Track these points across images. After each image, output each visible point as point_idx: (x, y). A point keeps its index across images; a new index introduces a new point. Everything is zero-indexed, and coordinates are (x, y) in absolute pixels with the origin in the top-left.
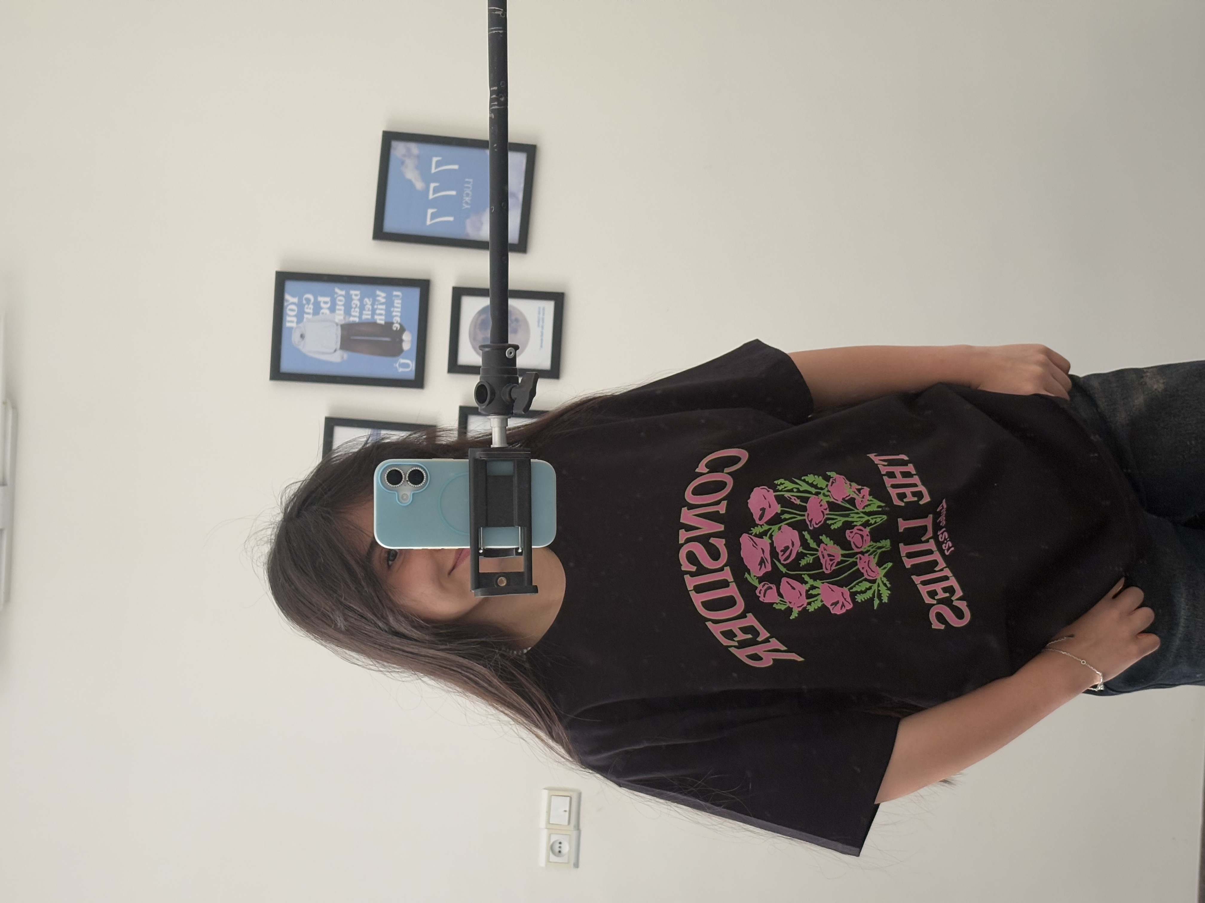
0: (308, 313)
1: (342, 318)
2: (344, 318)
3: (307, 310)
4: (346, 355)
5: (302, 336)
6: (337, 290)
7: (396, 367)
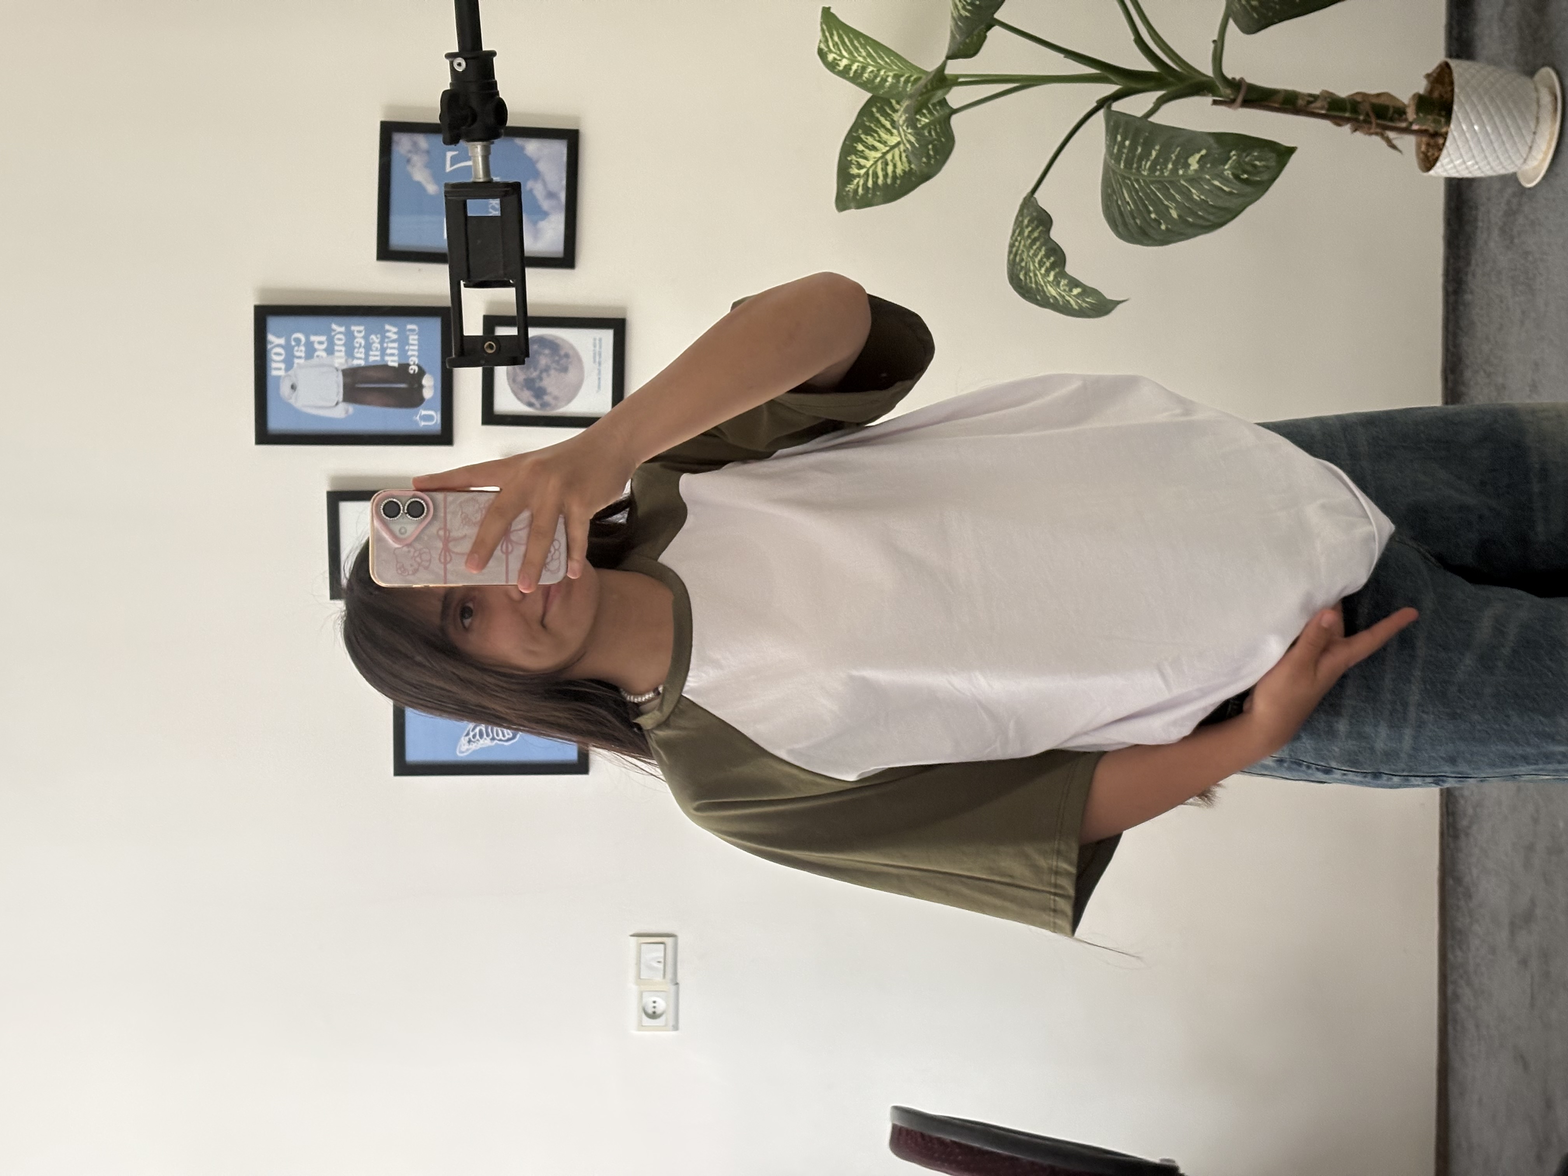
0: (300, 357)
4: (351, 408)
5: (293, 387)
6: (334, 326)
7: (416, 420)
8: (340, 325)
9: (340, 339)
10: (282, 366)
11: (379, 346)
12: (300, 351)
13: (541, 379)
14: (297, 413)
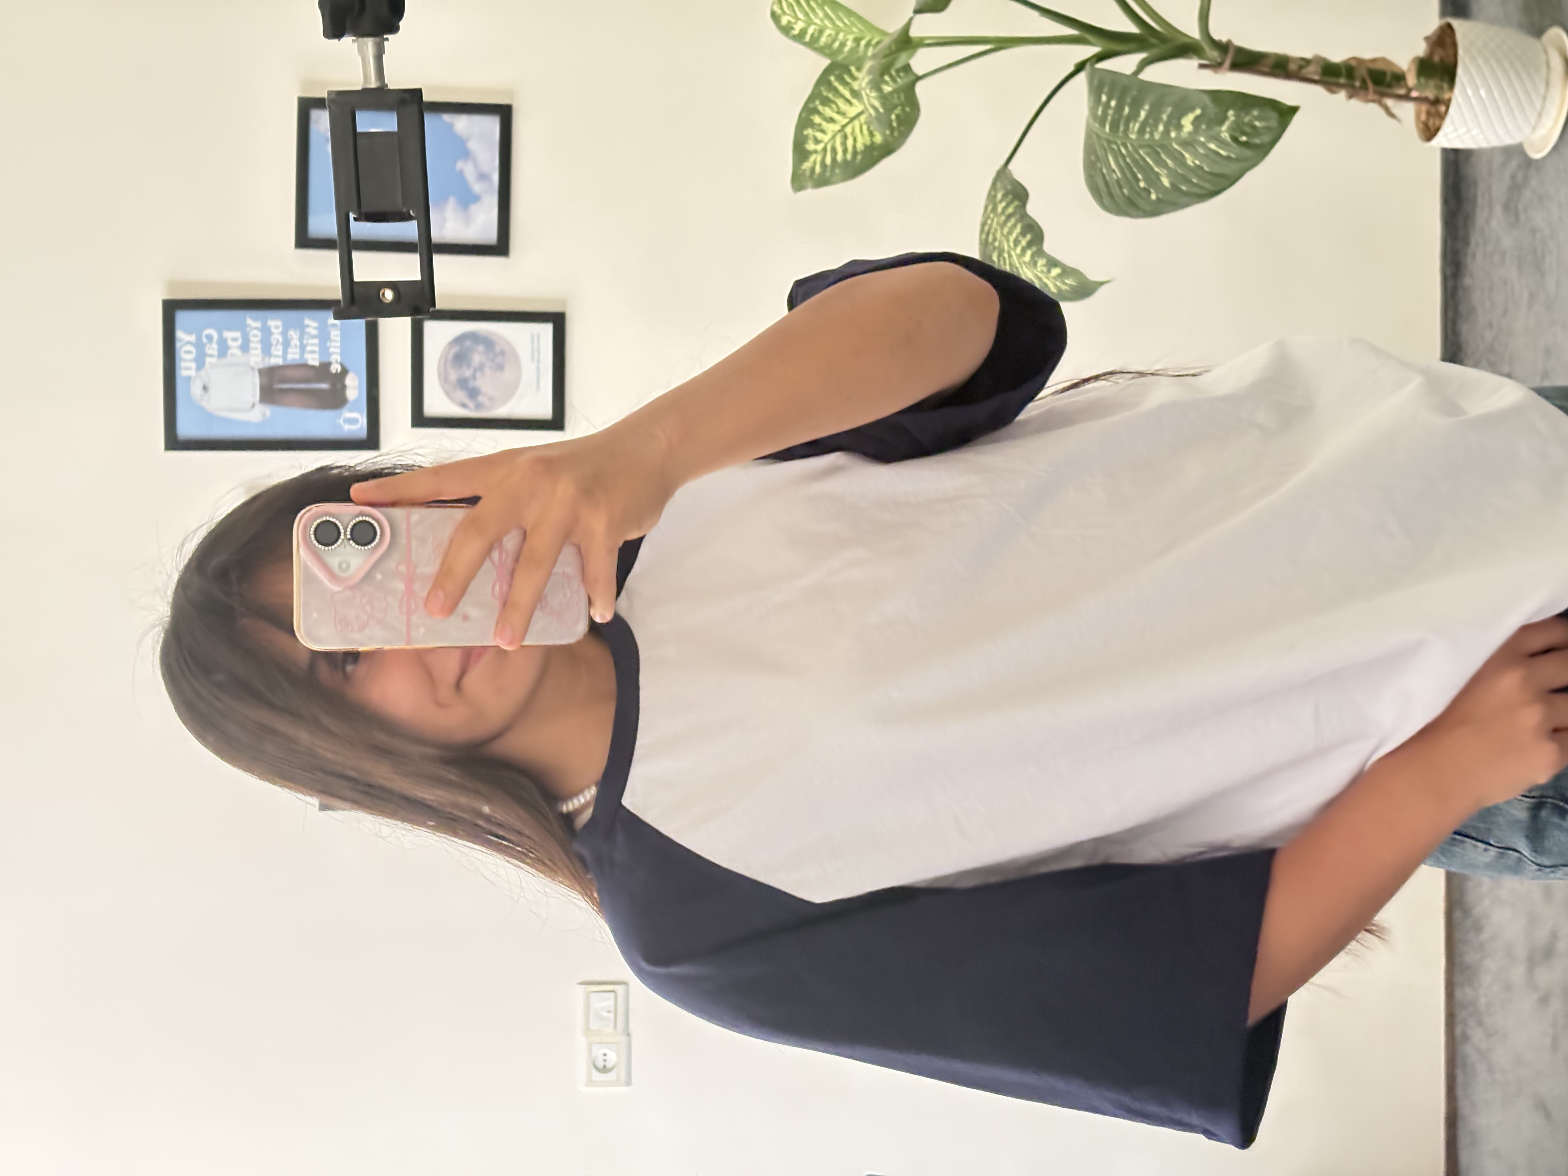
0: (211, 356)
1: (259, 359)
2: (263, 359)
3: (209, 352)
4: (268, 410)
5: (205, 388)
6: (249, 321)
7: (340, 424)
8: (255, 319)
9: (255, 336)
10: (193, 365)
11: (298, 343)
12: (212, 349)
13: (474, 377)
14: (210, 417)
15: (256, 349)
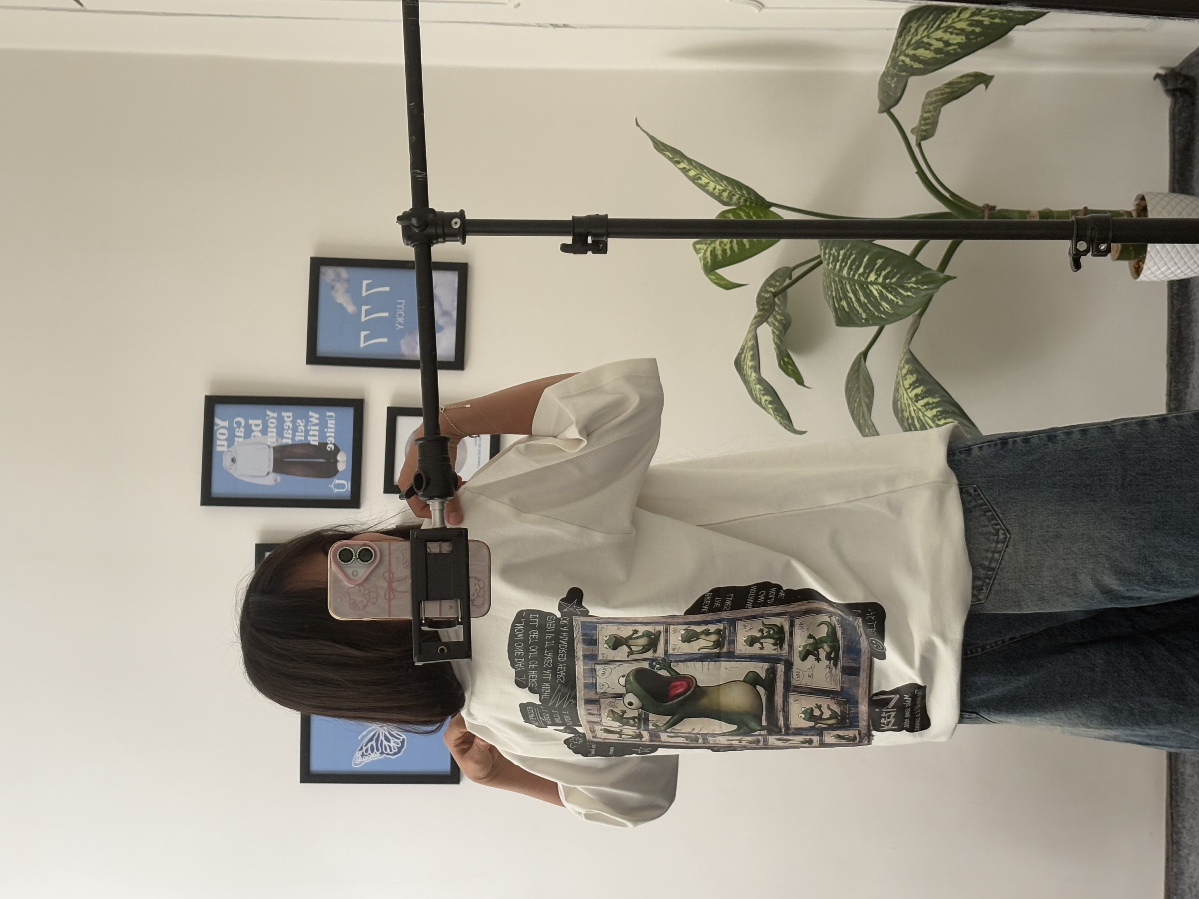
0: (240, 437)
1: (274, 440)
3: (237, 434)
4: (279, 477)
5: (233, 460)
6: (268, 412)
7: (331, 488)
8: (273, 412)
9: (272, 423)
11: (303, 429)
12: (240, 432)
15: (273, 432)
